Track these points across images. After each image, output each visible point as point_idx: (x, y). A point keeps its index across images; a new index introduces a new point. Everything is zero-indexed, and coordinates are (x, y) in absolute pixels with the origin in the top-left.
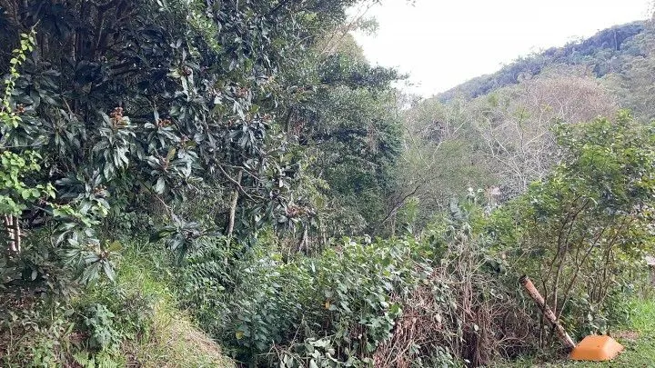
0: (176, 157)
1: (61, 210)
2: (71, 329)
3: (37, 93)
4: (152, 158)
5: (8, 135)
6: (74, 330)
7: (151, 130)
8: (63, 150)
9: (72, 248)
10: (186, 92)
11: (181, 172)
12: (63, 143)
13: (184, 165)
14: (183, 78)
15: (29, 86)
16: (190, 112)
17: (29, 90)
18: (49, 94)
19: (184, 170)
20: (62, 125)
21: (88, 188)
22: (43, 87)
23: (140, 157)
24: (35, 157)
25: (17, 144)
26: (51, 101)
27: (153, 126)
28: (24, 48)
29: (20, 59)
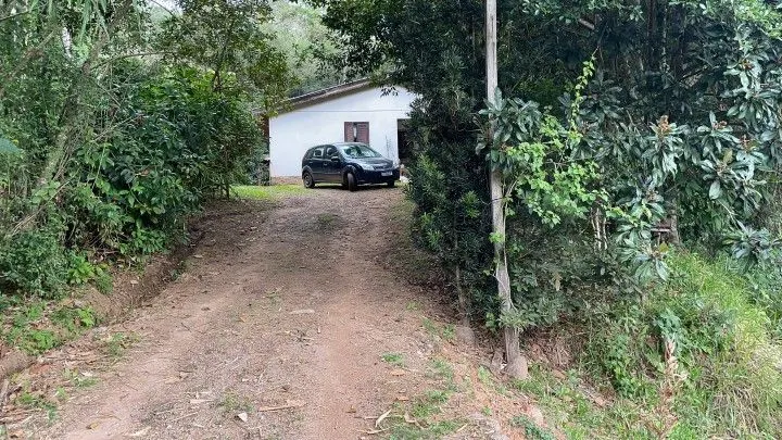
0: (735, 160)
1: (613, 212)
2: (645, 331)
3: (601, 109)
4: (706, 161)
5: (575, 150)
6: (648, 333)
7: (706, 133)
8: (620, 160)
9: (628, 247)
10: (745, 89)
11: (739, 175)
12: (620, 153)
13: (746, 168)
14: (743, 75)
15: (595, 105)
16: (752, 109)
17: (596, 108)
18: (613, 109)
19: (742, 173)
20: (620, 136)
21: (639, 193)
22: (607, 104)
23: (695, 161)
24: (594, 166)
25: (583, 157)
26: (615, 115)
27: (707, 129)
28: (586, 74)
29: (583, 84)
